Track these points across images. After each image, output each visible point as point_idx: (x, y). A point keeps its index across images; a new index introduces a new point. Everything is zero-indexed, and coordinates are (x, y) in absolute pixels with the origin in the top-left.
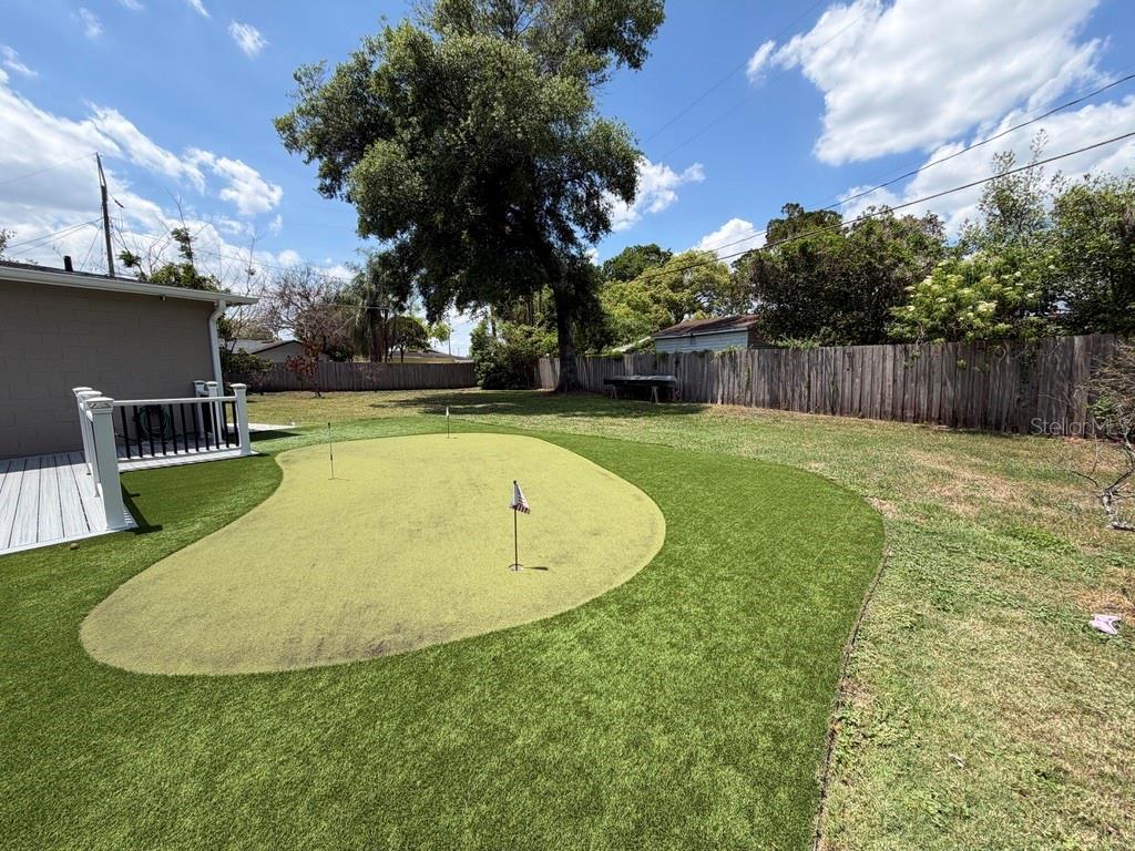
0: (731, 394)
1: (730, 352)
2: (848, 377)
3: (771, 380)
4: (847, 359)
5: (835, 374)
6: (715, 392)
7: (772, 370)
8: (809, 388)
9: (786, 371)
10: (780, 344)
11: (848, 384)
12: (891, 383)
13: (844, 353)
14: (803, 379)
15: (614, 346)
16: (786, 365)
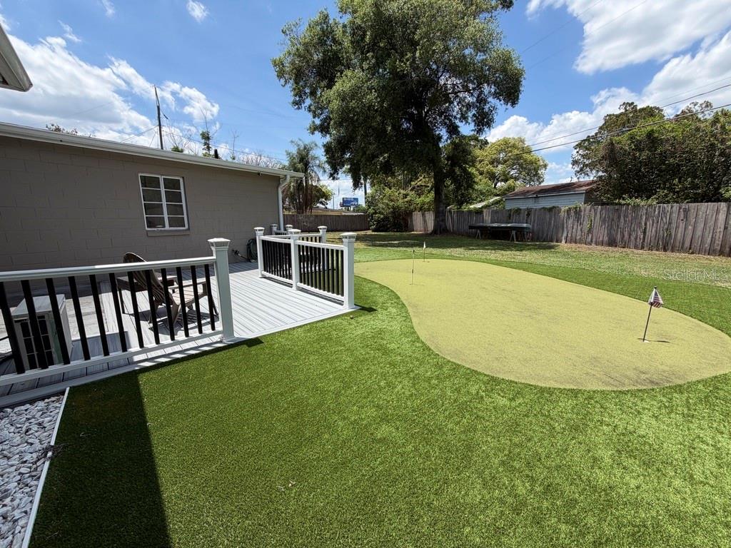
0: (574, 236)
1: (576, 208)
2: (682, 225)
3: (610, 228)
4: (682, 213)
5: (670, 223)
6: (560, 235)
7: (613, 220)
8: (645, 232)
9: (625, 221)
10: (623, 202)
11: (681, 230)
12: (722, 230)
13: (680, 208)
14: (640, 227)
15: (471, 204)
16: (625, 216)
